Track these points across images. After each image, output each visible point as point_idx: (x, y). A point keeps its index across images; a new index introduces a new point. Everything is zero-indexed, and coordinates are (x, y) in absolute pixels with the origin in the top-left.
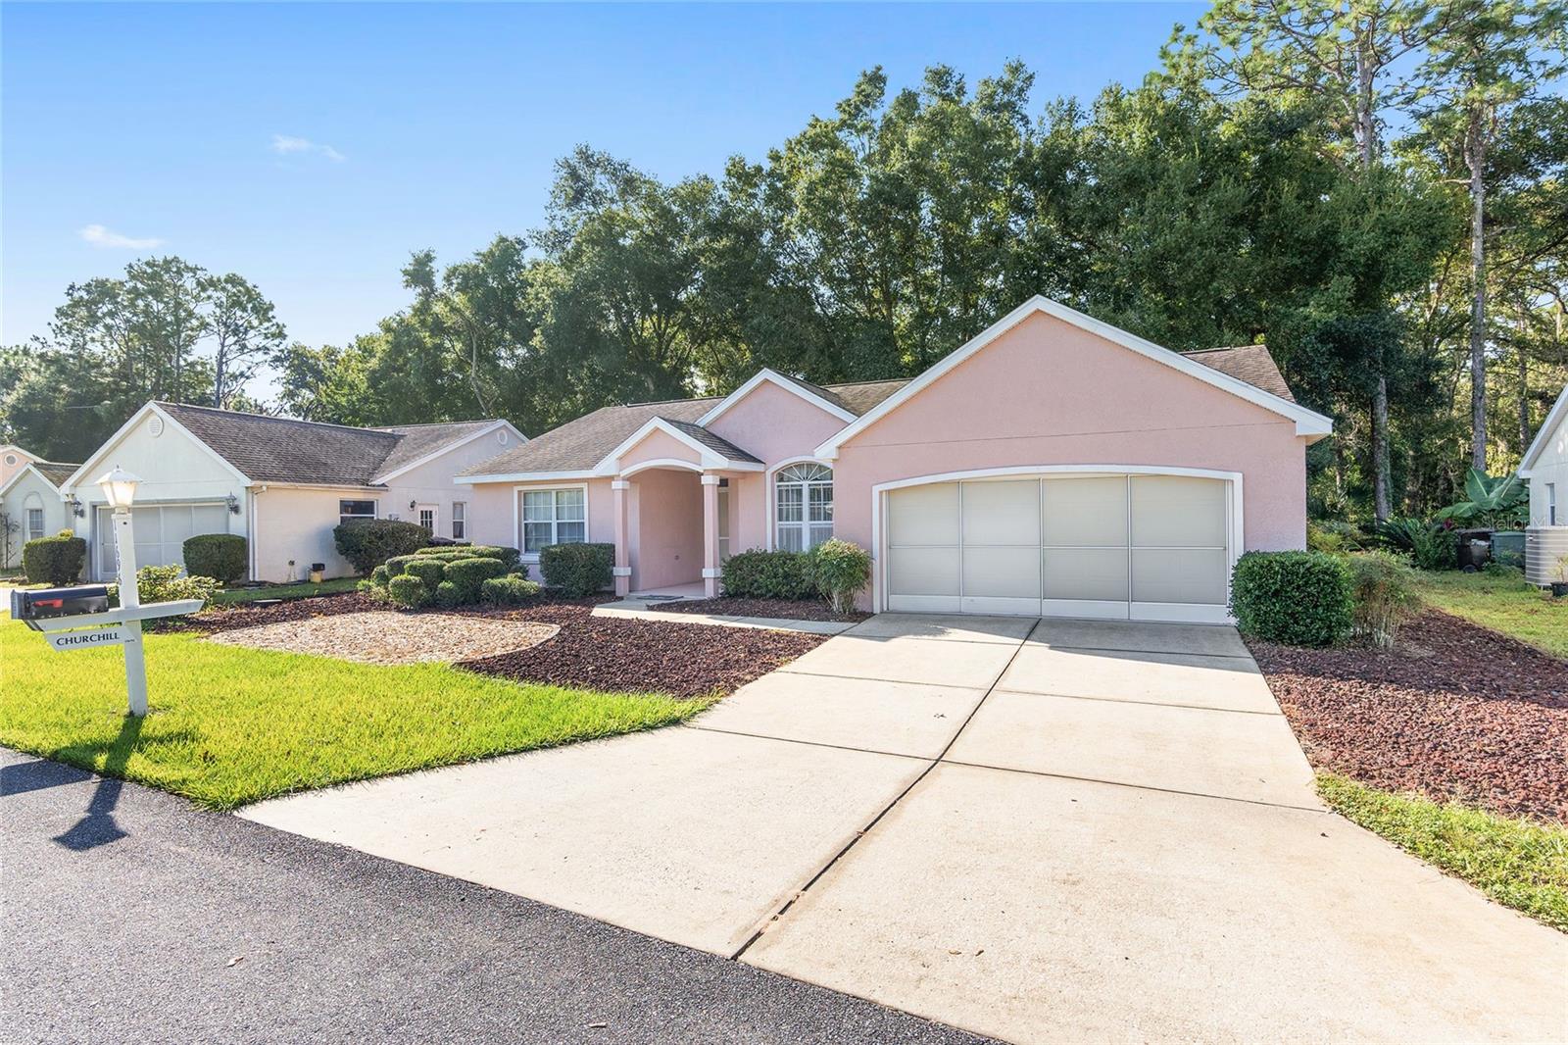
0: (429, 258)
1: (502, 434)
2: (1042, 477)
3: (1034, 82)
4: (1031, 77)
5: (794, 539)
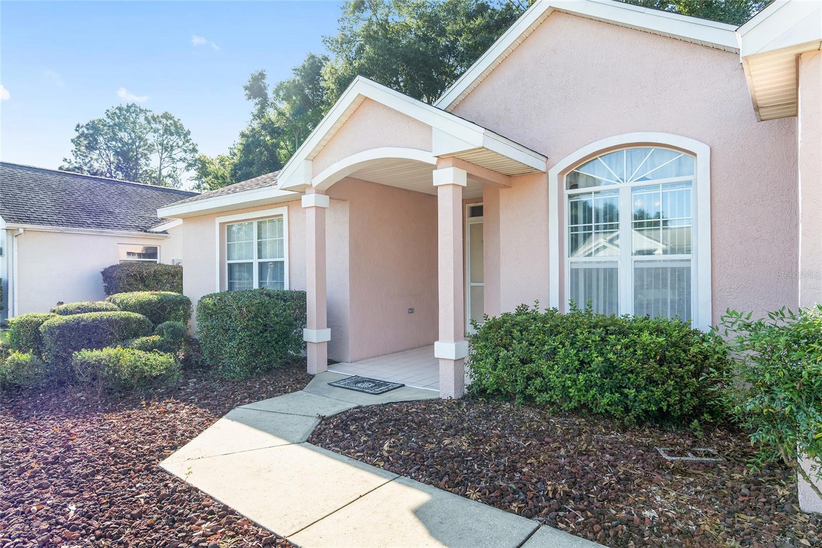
0: (262, 76)
5: (603, 289)
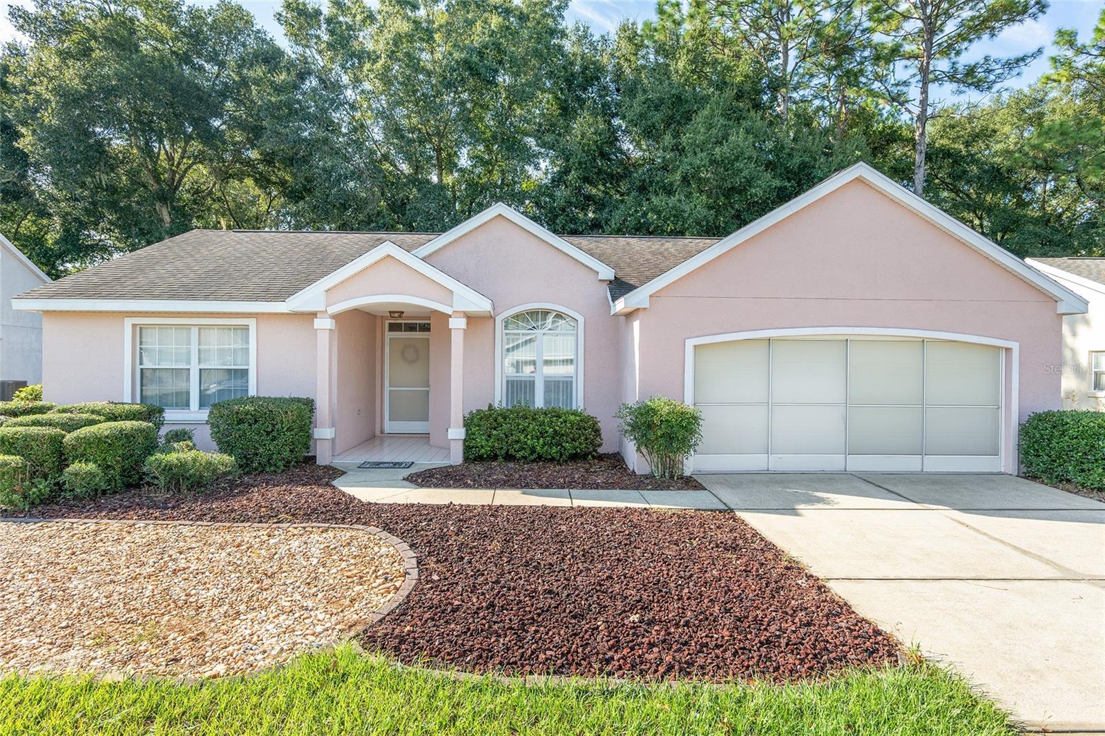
2: (850, 338)
3: (570, 5)
5: (525, 393)
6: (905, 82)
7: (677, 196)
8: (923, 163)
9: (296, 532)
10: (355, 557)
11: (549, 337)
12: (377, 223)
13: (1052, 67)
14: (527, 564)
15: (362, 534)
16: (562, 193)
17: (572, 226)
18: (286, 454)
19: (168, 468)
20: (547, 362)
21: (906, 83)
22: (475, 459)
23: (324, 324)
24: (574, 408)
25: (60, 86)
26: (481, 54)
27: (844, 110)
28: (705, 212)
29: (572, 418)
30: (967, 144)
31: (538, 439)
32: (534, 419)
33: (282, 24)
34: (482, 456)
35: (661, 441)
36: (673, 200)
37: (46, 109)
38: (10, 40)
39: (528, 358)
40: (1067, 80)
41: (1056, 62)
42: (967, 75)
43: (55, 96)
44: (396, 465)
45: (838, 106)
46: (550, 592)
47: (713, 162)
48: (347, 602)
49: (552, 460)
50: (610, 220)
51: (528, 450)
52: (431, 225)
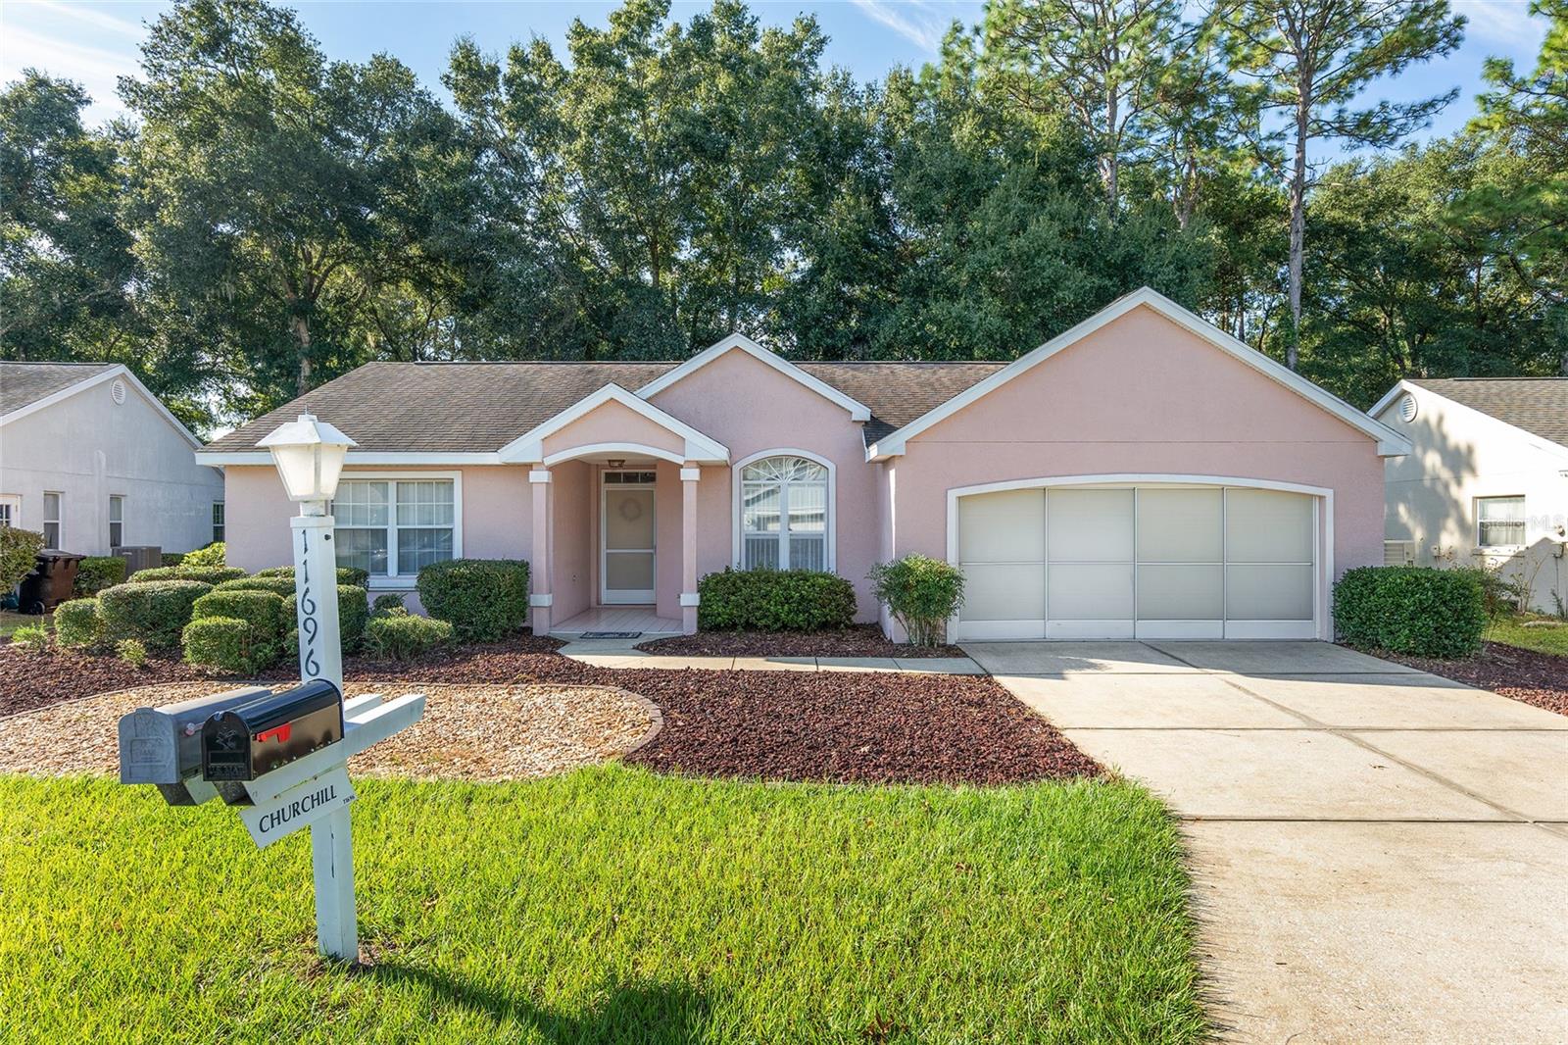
1: (118, 388)
2: (1138, 487)
3: (825, 47)
4: (823, 41)
5: (768, 554)
6: (1279, 134)
7: (963, 302)
8: (1300, 245)
9: (535, 691)
10: (600, 710)
11: (796, 488)
12: (576, 339)
13: (1479, 109)
14: (768, 714)
15: (602, 693)
16: (815, 297)
17: (829, 341)
18: (503, 622)
19: (389, 634)
20: (794, 518)
21: (1280, 136)
22: (711, 629)
23: (540, 477)
24: (825, 570)
25: (184, 178)
26: (706, 125)
27: (1193, 175)
28: (996, 322)
29: (821, 580)
30: (1367, 216)
31: (783, 606)
32: (777, 583)
33: (450, 89)
34: (719, 625)
35: (917, 603)
36: (957, 308)
37: (166, 206)
38: (115, 118)
39: (771, 513)
40: (1502, 127)
41: (1485, 103)
42: (1358, 127)
43: (177, 190)
44: (622, 636)
45: (1185, 171)
46: (789, 732)
47: (1006, 259)
48: (602, 740)
49: (799, 629)
50: (877, 333)
51: (771, 617)
52: (645, 342)
